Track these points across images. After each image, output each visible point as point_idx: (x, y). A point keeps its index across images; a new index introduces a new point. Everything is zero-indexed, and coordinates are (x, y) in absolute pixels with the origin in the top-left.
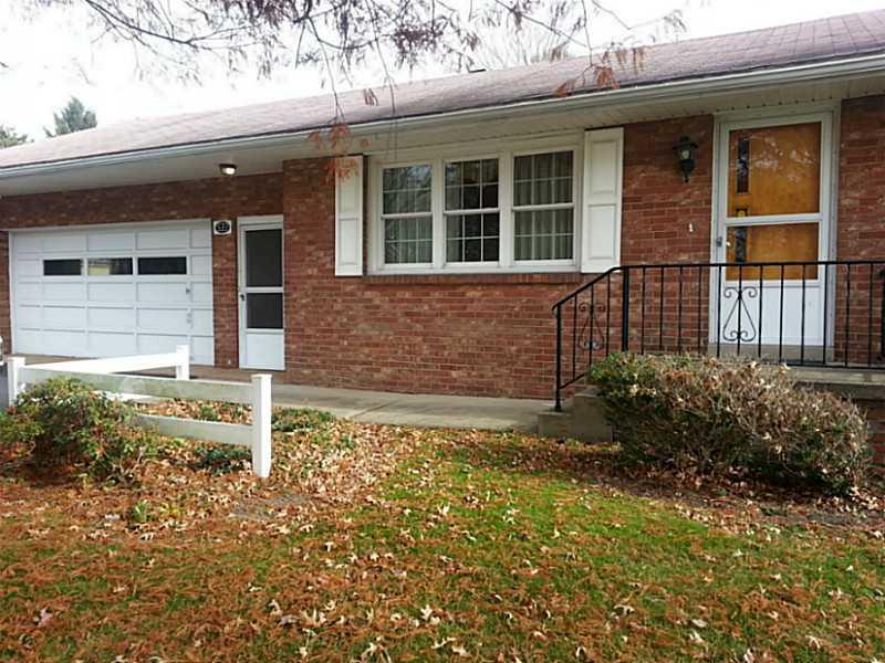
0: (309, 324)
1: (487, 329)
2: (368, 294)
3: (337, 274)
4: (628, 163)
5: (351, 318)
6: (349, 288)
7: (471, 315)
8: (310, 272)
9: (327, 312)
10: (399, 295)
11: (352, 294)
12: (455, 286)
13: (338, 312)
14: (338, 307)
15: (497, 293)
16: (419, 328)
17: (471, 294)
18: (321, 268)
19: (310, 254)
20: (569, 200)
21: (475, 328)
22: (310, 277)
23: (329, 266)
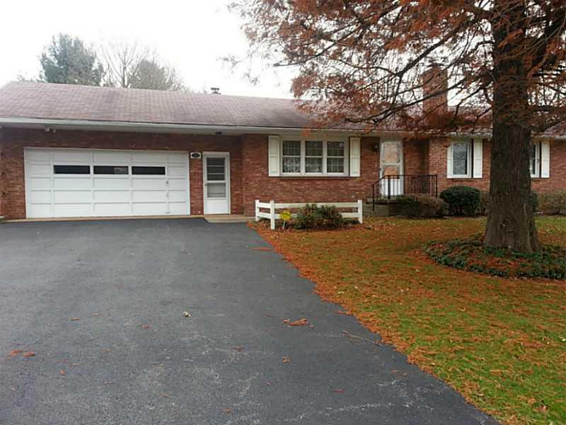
0: (258, 194)
1: (323, 193)
2: (282, 183)
3: (270, 175)
4: (361, 147)
5: (275, 191)
6: (274, 181)
7: (318, 189)
8: (257, 175)
9: (265, 189)
10: (293, 183)
11: (275, 183)
12: (313, 180)
13: (270, 189)
14: (270, 187)
15: (326, 182)
16: (301, 193)
17: (318, 183)
18: (263, 173)
19: (257, 168)
20: (343, 155)
21: (319, 193)
22: (257, 177)
23: (266, 173)
